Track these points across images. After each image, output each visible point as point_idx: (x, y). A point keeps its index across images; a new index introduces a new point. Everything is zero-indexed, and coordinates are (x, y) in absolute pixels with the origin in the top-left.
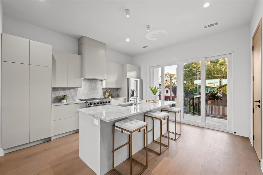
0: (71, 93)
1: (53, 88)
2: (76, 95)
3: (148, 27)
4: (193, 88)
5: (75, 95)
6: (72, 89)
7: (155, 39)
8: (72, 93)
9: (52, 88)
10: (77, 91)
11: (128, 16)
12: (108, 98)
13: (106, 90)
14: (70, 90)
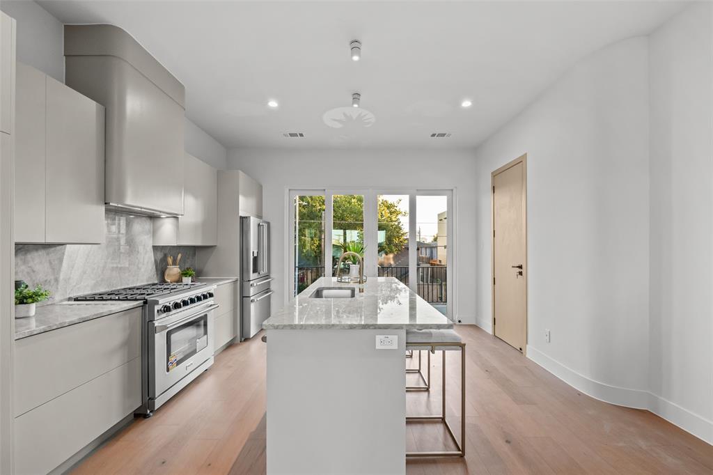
0: (34, 271)
1: (16, 244)
2: (57, 280)
3: (356, 96)
4: (313, 247)
5: (52, 277)
6: (37, 250)
7: (339, 126)
8: (37, 268)
9: (14, 246)
10: (61, 260)
11: (356, 58)
12: (180, 281)
13: (164, 255)
14: (29, 256)
